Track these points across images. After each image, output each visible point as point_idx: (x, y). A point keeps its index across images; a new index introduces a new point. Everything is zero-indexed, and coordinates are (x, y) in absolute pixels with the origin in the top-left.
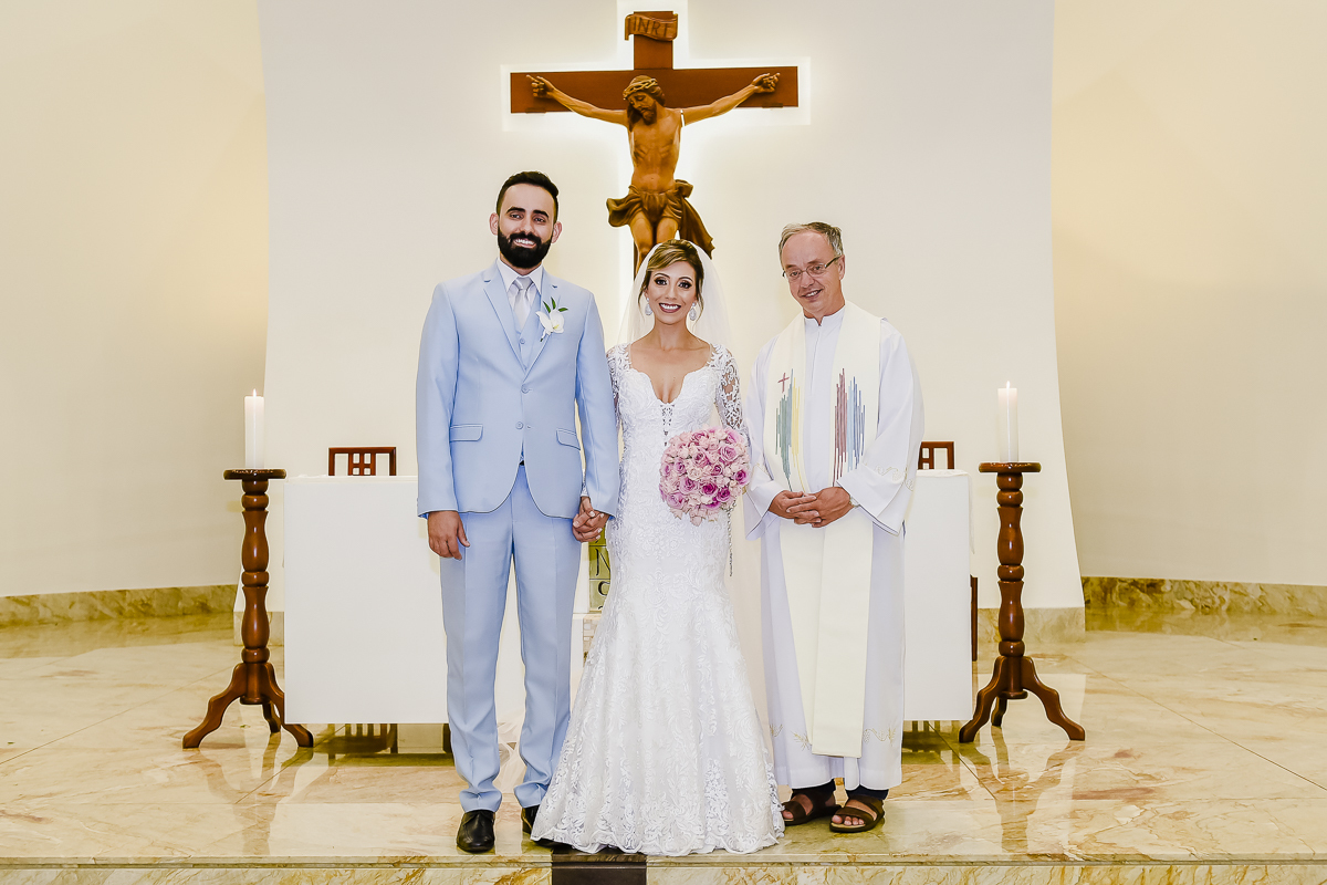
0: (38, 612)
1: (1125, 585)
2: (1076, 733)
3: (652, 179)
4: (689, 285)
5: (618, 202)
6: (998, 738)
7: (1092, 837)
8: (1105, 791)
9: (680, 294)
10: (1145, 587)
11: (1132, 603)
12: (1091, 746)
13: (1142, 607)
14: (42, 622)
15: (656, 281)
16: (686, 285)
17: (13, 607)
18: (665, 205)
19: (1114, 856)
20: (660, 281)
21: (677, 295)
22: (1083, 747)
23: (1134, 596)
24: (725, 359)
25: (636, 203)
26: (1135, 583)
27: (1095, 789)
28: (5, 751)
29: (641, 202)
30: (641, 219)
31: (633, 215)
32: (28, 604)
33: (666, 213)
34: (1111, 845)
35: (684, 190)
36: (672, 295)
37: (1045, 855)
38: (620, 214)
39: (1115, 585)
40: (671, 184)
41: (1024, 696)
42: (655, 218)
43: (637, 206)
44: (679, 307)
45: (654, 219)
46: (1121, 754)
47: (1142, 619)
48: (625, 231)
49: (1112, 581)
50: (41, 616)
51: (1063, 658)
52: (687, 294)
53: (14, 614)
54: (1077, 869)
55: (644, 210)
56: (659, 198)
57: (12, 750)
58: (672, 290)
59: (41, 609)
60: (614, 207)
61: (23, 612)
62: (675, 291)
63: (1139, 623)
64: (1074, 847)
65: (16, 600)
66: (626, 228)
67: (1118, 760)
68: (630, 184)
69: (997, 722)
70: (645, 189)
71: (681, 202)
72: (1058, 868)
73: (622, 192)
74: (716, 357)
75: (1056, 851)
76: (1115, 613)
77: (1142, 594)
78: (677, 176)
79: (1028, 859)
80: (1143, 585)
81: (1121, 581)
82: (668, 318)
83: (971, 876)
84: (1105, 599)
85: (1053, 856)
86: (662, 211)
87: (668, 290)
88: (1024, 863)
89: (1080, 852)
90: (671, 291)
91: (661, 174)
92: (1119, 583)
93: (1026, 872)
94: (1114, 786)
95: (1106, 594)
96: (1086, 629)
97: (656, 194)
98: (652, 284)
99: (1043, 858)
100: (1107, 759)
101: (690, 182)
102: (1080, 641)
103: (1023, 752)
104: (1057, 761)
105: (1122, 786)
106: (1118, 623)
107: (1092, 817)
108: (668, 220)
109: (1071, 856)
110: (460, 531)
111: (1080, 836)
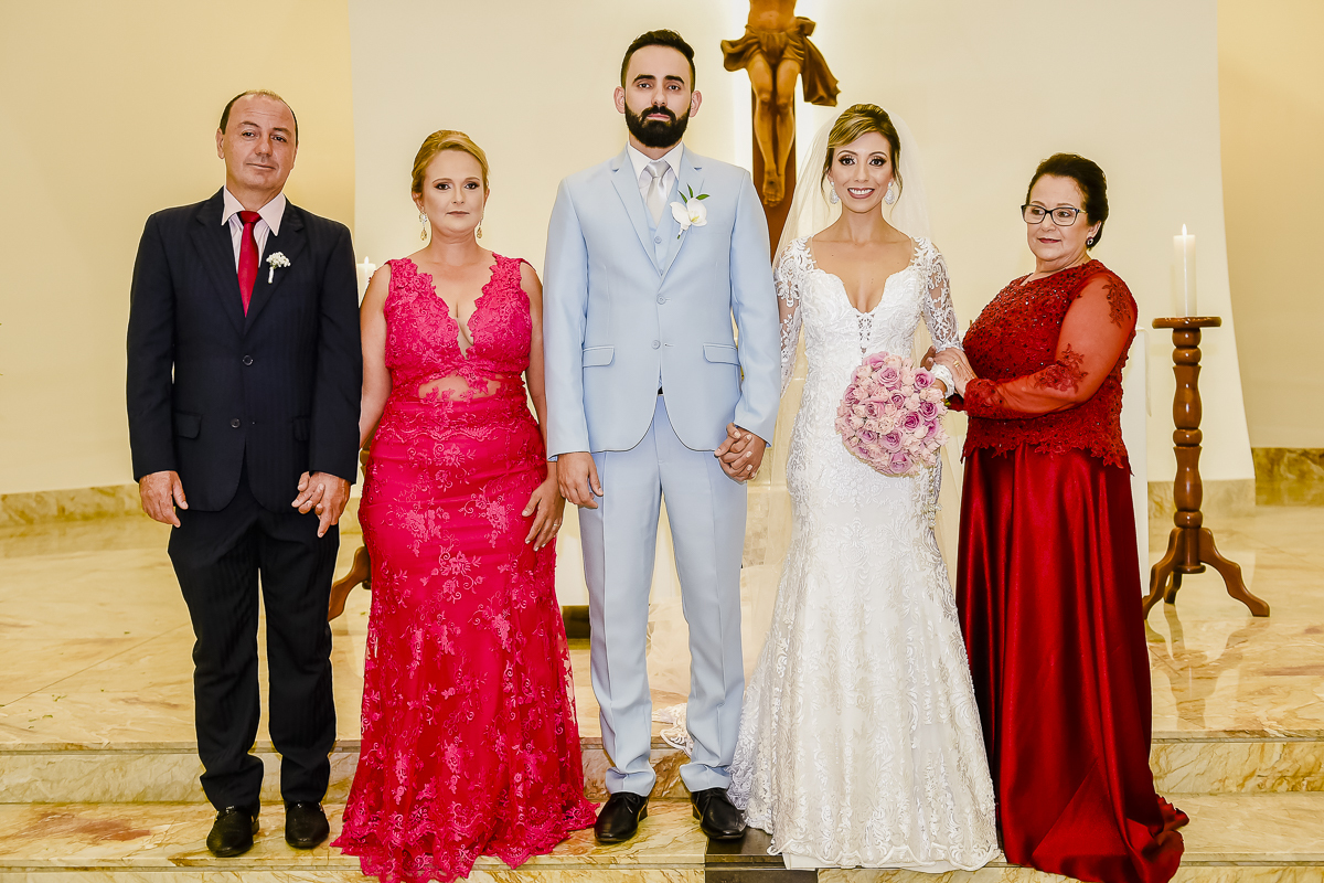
0: (123, 503)
1: (1294, 455)
2: (1259, 609)
3: (771, 16)
4: (883, 161)
5: (733, 44)
6: (1172, 617)
7: (1292, 713)
8: (1300, 668)
9: (872, 174)
10: (1317, 458)
11: (1302, 476)
12: (1275, 622)
13: (1314, 479)
14: (128, 513)
15: (841, 160)
16: (879, 161)
17: (98, 498)
18: (786, 44)
19: (1318, 732)
20: (846, 161)
21: (868, 175)
22: (1268, 624)
23: (1305, 468)
24: (931, 255)
25: (752, 45)
26: (1305, 453)
27: (1289, 666)
28: (123, 640)
29: (758, 43)
30: (759, 62)
31: (750, 58)
32: (113, 495)
33: (787, 54)
34: (1314, 720)
35: (805, 28)
36: (862, 177)
37: (1244, 731)
38: (736, 56)
39: (1282, 457)
40: (792, 22)
41: (1202, 570)
42: (775, 59)
43: (755, 47)
44: (873, 190)
45: (773, 61)
46: (1312, 631)
47: (1313, 492)
48: (741, 77)
49: (1280, 452)
50: (127, 507)
51: (1232, 533)
52: (880, 174)
53: (99, 505)
54: (1278, 746)
55: (762, 52)
56: (779, 38)
57: (130, 640)
58: (862, 170)
59: (127, 500)
60: (730, 50)
61: (108, 504)
62: (866, 171)
63: (1309, 498)
64: (1274, 723)
65: (101, 491)
66: (743, 72)
67: (1309, 637)
68: (746, 23)
69: (1171, 600)
70: (763, 28)
71: (803, 42)
72: (1257, 746)
73: (737, 32)
74: (920, 253)
75: (1254, 727)
76: (1283, 486)
77: (1313, 465)
78: (798, 12)
79: (1224, 735)
80: (1315, 455)
81: (1290, 451)
82: (861, 206)
83: (1162, 754)
84: (1271, 472)
85: (1252, 732)
86: (782, 52)
87: (857, 172)
88: (1220, 741)
89: (1282, 728)
90: (861, 172)
91: (781, 11)
92: (1287, 454)
93: (1221, 749)
94: (1309, 662)
95: (1272, 465)
96: (1257, 503)
97: (776, 34)
98: (836, 164)
99: (1241, 735)
100: (1296, 635)
101: (812, 19)
102: (1249, 515)
103: (1203, 629)
104: (1238, 637)
105: (1317, 662)
106: (1286, 498)
107: (1289, 693)
108: (789, 61)
109: (1271, 732)
110: (592, 476)
111: (1279, 712)
